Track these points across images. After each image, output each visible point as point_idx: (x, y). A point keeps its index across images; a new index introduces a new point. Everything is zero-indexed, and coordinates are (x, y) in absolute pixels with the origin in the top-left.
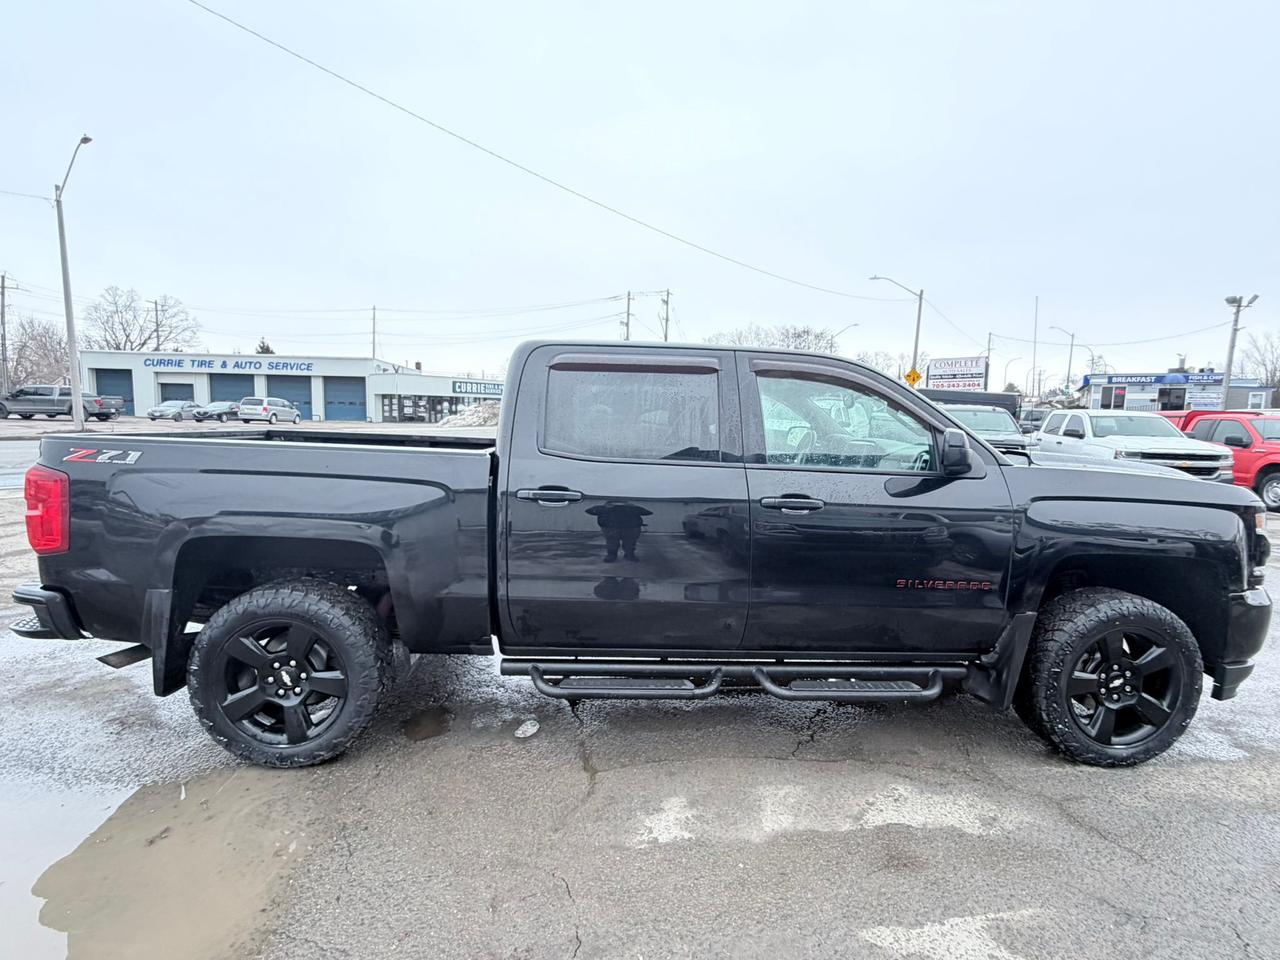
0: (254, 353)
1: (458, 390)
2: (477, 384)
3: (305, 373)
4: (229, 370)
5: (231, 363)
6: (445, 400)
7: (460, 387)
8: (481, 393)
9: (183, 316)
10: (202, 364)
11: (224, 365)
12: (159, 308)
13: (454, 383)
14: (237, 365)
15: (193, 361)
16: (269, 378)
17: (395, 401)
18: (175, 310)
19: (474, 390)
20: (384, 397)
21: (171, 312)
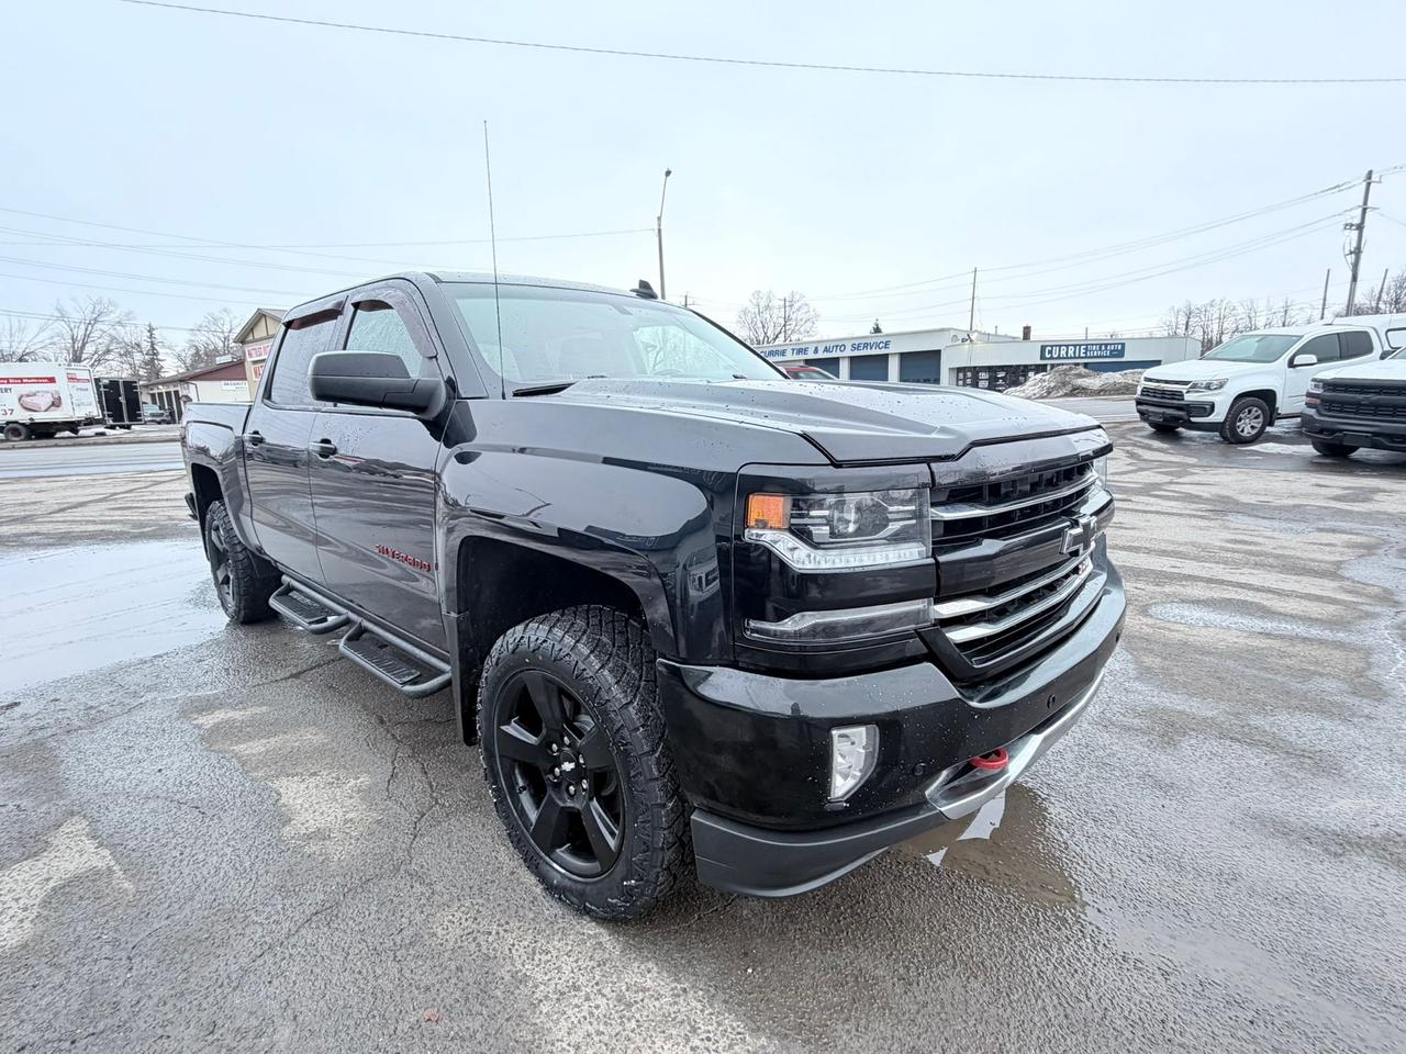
0: (867, 334)
1: (1048, 356)
2: (1075, 346)
3: (884, 351)
4: (821, 355)
5: (821, 349)
6: (1031, 370)
7: (1050, 352)
8: (1080, 357)
9: (805, 309)
10: (800, 351)
11: (816, 351)
12: (787, 304)
13: (1043, 348)
14: (826, 350)
15: (793, 350)
16: (852, 359)
17: (969, 374)
18: (800, 304)
19: (1071, 353)
20: (959, 370)
21: (796, 306)
